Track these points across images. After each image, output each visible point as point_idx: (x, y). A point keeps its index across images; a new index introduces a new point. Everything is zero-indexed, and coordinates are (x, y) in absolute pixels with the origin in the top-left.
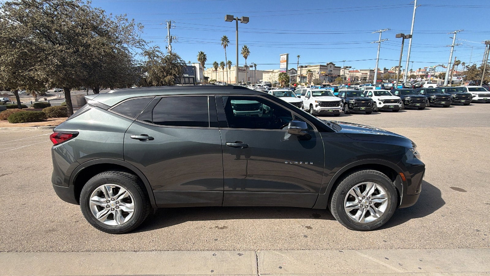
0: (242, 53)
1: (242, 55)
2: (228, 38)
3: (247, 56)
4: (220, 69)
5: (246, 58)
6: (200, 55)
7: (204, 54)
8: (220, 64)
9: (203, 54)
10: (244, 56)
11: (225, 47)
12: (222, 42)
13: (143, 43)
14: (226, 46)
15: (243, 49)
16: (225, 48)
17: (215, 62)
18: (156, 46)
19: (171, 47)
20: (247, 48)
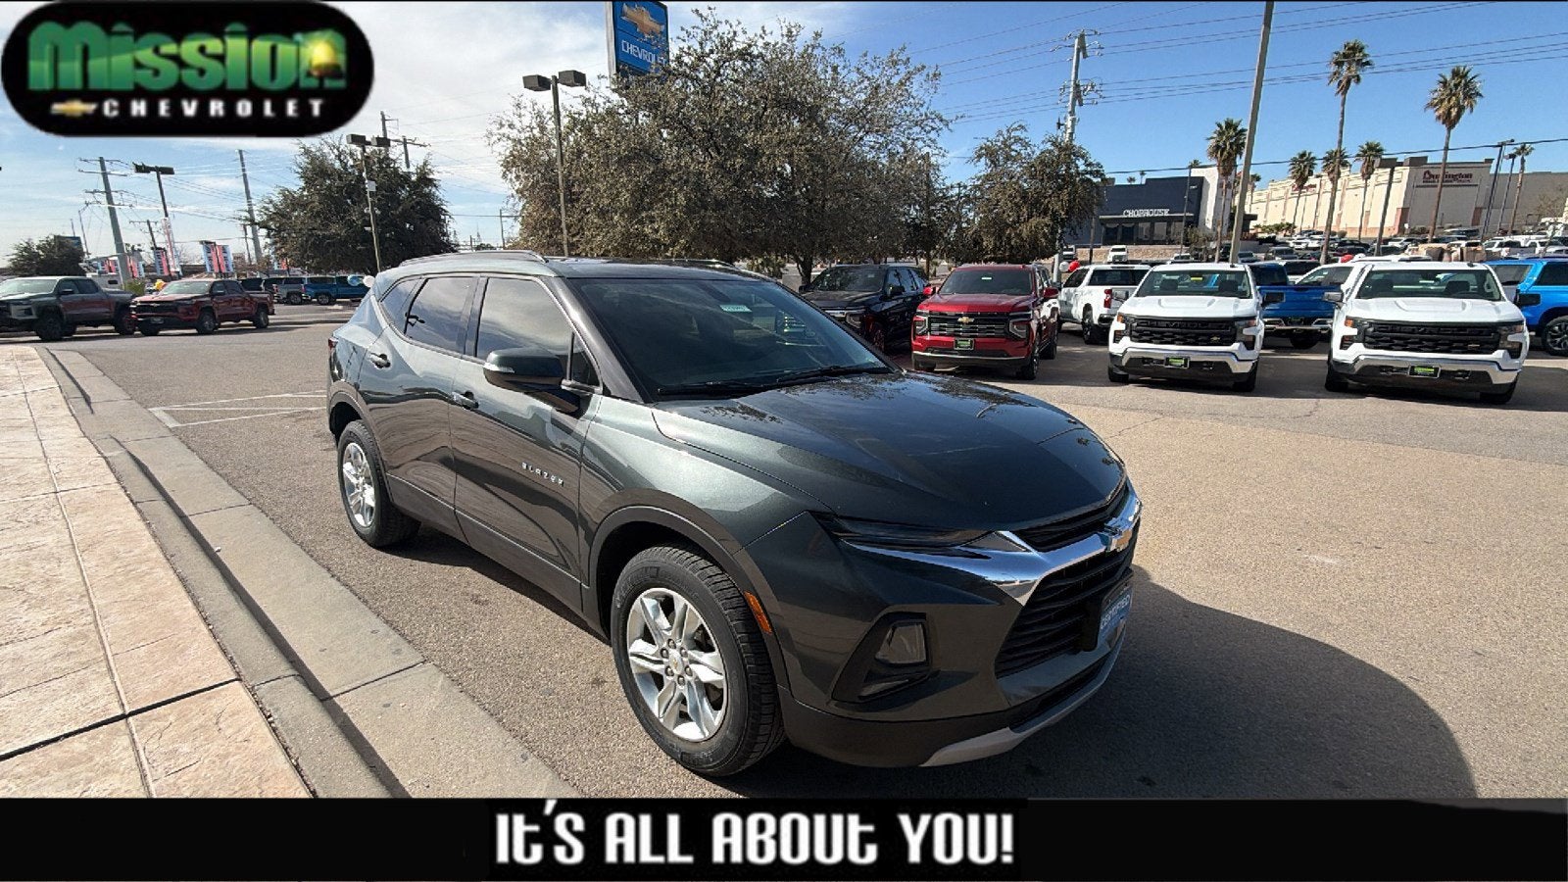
0: (1431, 105)
1: (1430, 111)
2: (1366, 51)
3: (1459, 115)
4: (1319, 180)
5: (1450, 121)
6: (1221, 134)
7: (1239, 128)
8: (1326, 159)
9: (1235, 129)
10: (1439, 117)
11: (1344, 89)
12: (1333, 68)
13: (938, 124)
14: (1353, 84)
15: (1445, 83)
16: (1344, 93)
17: (1303, 155)
18: (1015, 126)
19: (1073, 121)
20: (1465, 76)
